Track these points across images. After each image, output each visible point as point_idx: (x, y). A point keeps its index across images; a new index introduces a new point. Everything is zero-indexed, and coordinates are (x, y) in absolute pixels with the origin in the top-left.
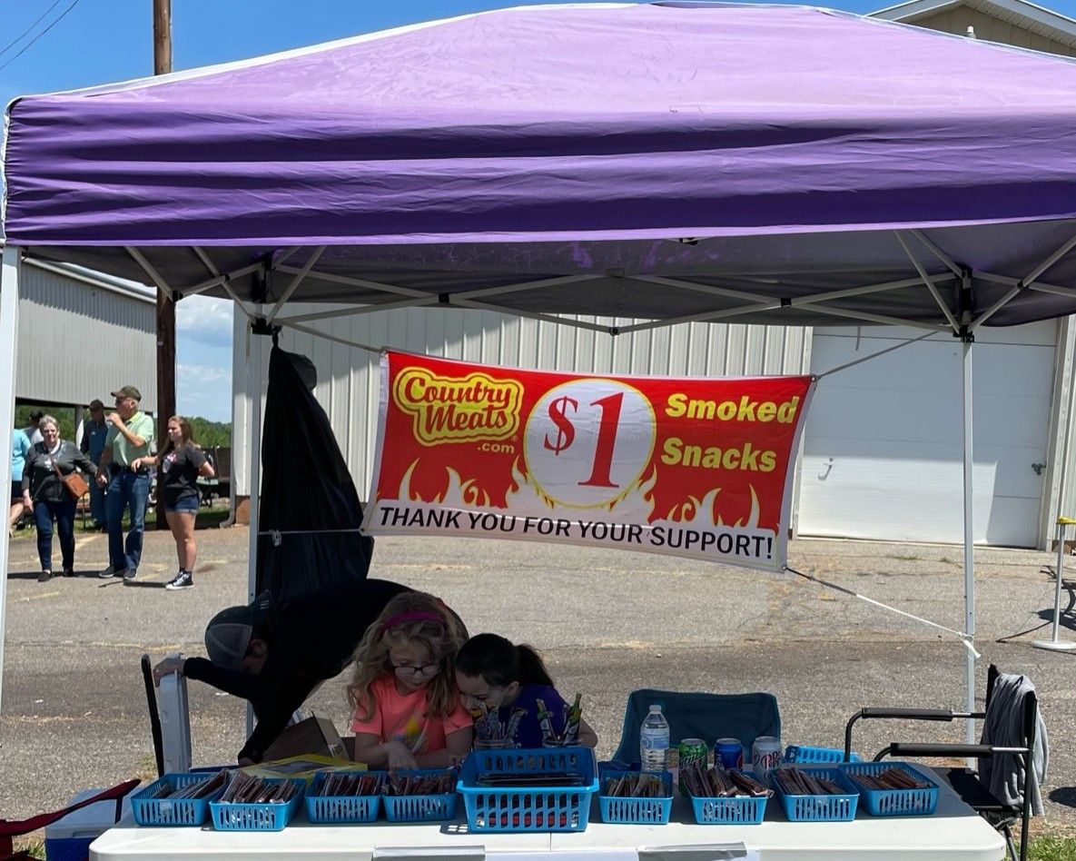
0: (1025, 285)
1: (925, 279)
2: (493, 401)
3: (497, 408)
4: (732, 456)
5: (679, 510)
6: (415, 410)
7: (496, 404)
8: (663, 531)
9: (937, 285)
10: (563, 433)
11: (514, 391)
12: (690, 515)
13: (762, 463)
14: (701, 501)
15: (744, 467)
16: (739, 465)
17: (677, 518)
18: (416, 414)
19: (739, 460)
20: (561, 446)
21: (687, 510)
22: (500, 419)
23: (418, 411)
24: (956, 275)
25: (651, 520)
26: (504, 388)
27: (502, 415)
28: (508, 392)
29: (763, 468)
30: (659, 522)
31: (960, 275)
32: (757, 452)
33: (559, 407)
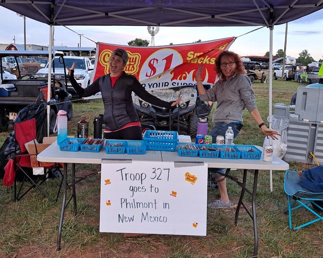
0: (291, 6)
1: (258, 9)
2: (131, 62)
3: (132, 65)
4: (201, 59)
5: (181, 76)
6: (105, 65)
7: (132, 63)
8: (175, 83)
9: (263, 11)
10: (152, 71)
11: (138, 57)
12: (185, 78)
13: (211, 61)
14: (189, 74)
15: (204, 63)
16: (203, 62)
17: (180, 79)
18: (106, 66)
19: (203, 61)
20: (151, 75)
21: (184, 76)
22: (132, 68)
23: (107, 65)
24: (268, 8)
25: (172, 80)
26: (134, 57)
27: (133, 67)
28: (136, 58)
29: (211, 63)
30: (174, 81)
31: (270, 8)
32: (209, 58)
33: (152, 63)
